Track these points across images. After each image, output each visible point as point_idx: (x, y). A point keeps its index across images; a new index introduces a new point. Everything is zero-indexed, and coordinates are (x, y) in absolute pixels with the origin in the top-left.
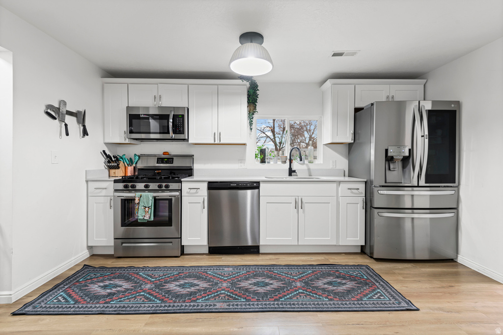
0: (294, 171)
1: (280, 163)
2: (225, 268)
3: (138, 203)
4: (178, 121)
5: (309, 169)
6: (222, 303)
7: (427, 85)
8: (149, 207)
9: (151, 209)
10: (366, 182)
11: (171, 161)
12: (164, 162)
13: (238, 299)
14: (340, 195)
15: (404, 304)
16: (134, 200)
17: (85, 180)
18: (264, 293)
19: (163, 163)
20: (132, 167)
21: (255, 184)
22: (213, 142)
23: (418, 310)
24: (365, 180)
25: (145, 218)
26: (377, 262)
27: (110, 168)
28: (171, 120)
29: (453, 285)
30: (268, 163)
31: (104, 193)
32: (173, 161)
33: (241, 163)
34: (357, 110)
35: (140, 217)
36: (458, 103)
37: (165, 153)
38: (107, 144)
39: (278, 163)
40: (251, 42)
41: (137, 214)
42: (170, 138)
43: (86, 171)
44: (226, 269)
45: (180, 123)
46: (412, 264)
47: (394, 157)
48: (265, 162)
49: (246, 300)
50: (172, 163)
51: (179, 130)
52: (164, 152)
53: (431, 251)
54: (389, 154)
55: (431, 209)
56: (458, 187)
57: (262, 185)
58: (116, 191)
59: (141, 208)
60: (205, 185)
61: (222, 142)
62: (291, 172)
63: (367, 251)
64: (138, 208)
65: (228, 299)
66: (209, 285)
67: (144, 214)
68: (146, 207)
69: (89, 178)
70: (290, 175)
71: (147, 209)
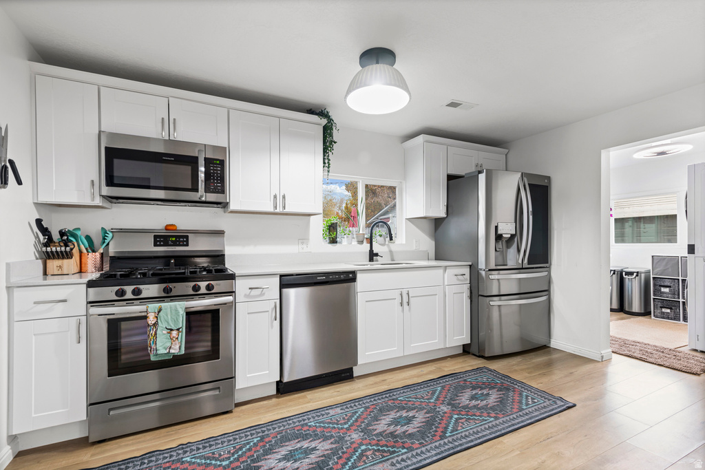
0: (377, 255)
1: (356, 243)
2: (330, 411)
3: (155, 325)
4: (214, 170)
5: (391, 252)
6: (381, 465)
7: (509, 156)
8: (178, 330)
9: (182, 332)
10: (470, 266)
11: (183, 241)
12: (170, 243)
13: (394, 452)
14: (446, 284)
15: (560, 403)
16: (145, 318)
17: (4, 285)
18: (418, 431)
19: (166, 244)
20: (97, 254)
21: (351, 275)
22: (271, 209)
23: (574, 406)
24: (470, 263)
25: (172, 351)
26: (488, 362)
27: (47, 257)
28: (202, 169)
29: (571, 371)
30: (340, 243)
31: (59, 309)
32: (187, 241)
33: (302, 243)
34: (451, 178)
35: (162, 351)
36: (549, 178)
37: (167, 228)
38: (39, 205)
39: (353, 243)
40: (377, 63)
41: (153, 346)
42: (198, 200)
43: (8, 265)
44: (332, 412)
45: (217, 174)
46: (519, 357)
47: (504, 235)
48: (336, 242)
49: (407, 449)
50: (187, 245)
51: (214, 186)
52: (167, 225)
53: (523, 340)
54: (499, 232)
55: (520, 295)
56: (549, 267)
57: (359, 276)
58: (92, 303)
59: (162, 332)
60: (276, 281)
61: (287, 210)
62: (372, 256)
63: (474, 349)
64: (156, 334)
65: (383, 457)
66: (332, 443)
67: (169, 344)
68: (171, 330)
69: (14, 280)
70: (371, 260)
71: (174, 333)
